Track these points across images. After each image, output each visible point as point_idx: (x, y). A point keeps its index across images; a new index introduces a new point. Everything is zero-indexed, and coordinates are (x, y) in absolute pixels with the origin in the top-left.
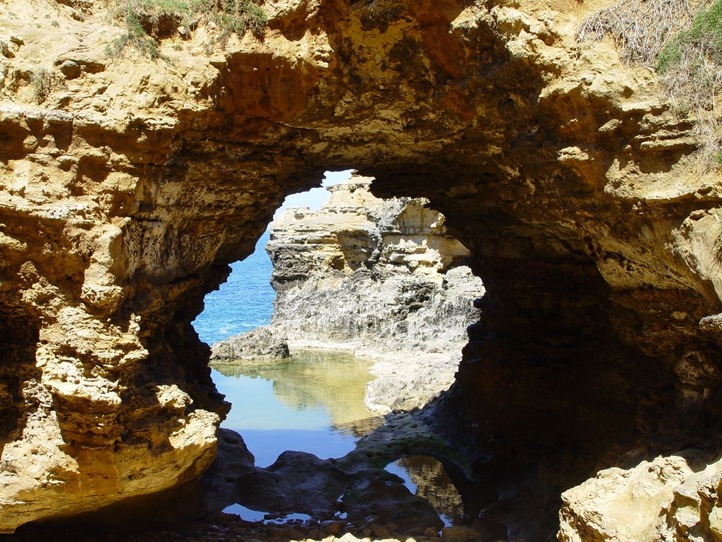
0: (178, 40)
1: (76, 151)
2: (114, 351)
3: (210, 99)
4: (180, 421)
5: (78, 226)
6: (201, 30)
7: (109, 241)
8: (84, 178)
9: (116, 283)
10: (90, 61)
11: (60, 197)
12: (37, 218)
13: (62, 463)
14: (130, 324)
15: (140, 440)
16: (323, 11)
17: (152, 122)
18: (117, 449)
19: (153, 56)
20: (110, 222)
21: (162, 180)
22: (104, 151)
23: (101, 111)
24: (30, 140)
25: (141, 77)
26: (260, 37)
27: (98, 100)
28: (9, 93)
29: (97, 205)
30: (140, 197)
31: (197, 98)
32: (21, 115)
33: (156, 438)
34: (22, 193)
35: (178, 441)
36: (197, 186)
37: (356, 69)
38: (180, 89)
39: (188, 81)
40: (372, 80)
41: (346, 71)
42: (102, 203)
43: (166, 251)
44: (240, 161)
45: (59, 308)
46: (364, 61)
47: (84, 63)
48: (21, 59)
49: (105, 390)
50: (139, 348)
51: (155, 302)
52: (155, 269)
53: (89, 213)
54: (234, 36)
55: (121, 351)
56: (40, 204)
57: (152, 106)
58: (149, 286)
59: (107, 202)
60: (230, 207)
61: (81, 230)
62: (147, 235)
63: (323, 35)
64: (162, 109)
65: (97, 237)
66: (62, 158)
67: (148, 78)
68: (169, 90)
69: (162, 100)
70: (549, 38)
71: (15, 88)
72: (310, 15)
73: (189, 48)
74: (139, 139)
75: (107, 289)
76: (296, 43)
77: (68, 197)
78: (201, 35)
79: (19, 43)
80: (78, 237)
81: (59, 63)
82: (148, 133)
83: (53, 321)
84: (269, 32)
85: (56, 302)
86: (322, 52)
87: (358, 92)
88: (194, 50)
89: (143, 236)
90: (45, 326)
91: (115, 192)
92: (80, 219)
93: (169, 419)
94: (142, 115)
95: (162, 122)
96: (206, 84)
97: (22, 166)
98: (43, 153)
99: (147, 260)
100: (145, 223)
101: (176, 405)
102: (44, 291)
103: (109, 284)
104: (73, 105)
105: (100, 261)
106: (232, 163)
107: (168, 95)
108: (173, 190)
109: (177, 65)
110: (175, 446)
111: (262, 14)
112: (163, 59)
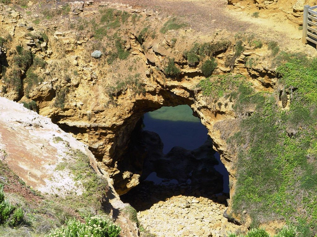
0: (123, 96)
1: (99, 131)
4: (129, 180)
5: (101, 148)
6: (128, 90)
7: (109, 150)
8: (101, 136)
9: (111, 158)
11: (96, 142)
12: (91, 147)
14: (115, 165)
16: (161, 92)
17: (117, 124)
19: (116, 106)
20: (109, 145)
22: (106, 131)
23: (105, 122)
25: (114, 114)
26: (145, 95)
27: (104, 120)
28: (81, 119)
29: (105, 142)
31: (128, 113)
32: (86, 126)
33: (123, 187)
34: (87, 142)
38: (124, 114)
39: (126, 110)
47: (99, 111)
48: (83, 110)
50: (117, 171)
52: (120, 144)
53: (104, 144)
54: (137, 94)
55: (113, 173)
57: (117, 120)
58: (119, 150)
59: (107, 141)
63: (161, 96)
64: (119, 120)
65: (106, 150)
66: (96, 133)
67: (116, 113)
68: (121, 115)
69: (119, 118)
70: (209, 123)
71: (83, 117)
72: (157, 92)
74: (115, 127)
75: (109, 161)
76: (154, 96)
78: (129, 93)
79: (82, 105)
80: (101, 151)
81: (93, 110)
82: (117, 126)
84: (147, 94)
86: (161, 100)
88: (127, 98)
92: (101, 147)
93: (126, 181)
94: (115, 123)
95: (120, 123)
96: (130, 109)
97: (86, 135)
98: (91, 133)
101: (128, 177)
104: (98, 121)
105: (107, 155)
107: (121, 117)
109: (122, 106)
110: (128, 187)
111: (144, 90)
112: (119, 105)
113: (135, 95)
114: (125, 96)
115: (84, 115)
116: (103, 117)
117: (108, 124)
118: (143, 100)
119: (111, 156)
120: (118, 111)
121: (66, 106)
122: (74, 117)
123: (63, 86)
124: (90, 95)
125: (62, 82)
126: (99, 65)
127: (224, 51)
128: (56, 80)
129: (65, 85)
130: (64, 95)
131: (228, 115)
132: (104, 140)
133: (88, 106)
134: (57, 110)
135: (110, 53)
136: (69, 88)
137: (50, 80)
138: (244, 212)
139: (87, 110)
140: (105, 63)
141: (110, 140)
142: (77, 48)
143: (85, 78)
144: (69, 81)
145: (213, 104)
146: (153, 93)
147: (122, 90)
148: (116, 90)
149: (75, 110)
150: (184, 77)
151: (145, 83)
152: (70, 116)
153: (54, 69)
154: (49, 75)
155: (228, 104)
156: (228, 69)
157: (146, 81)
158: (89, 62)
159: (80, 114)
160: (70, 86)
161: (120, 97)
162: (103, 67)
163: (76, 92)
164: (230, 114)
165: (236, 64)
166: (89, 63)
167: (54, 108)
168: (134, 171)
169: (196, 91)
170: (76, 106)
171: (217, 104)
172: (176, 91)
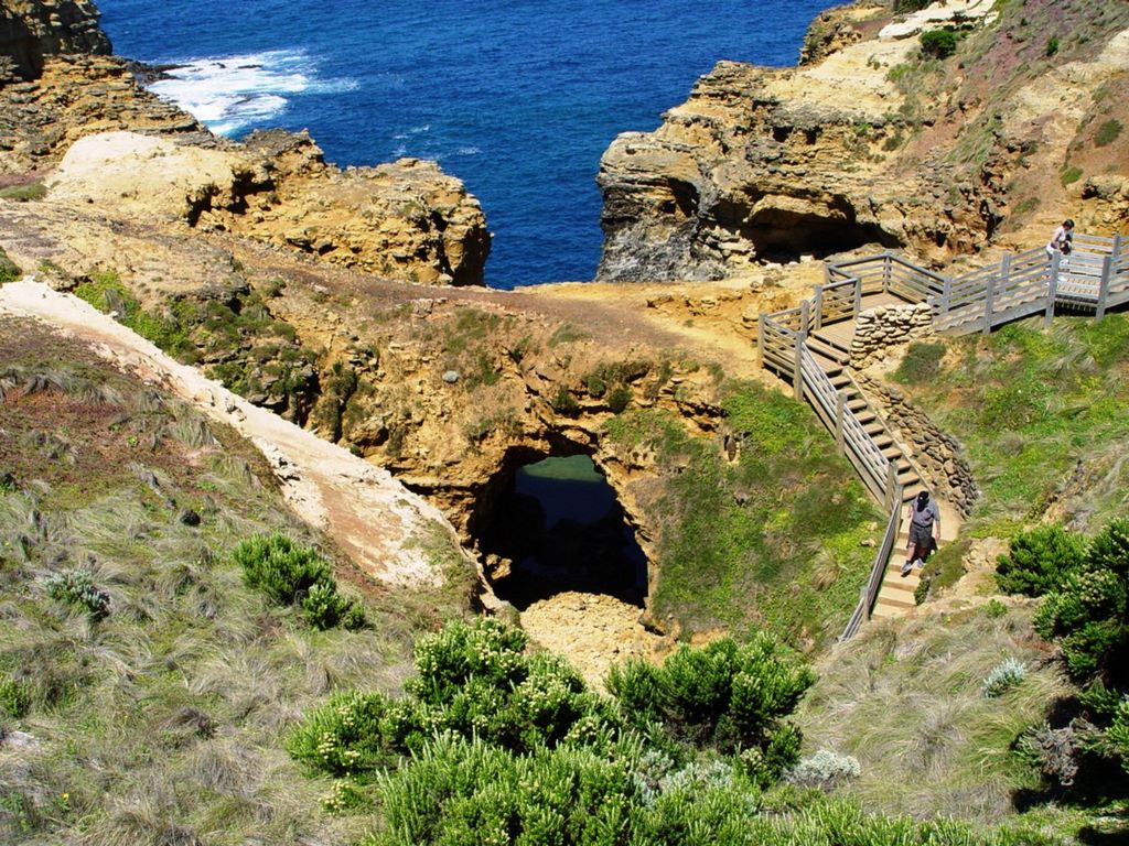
0: (489, 441)
1: (452, 493)
3: (502, 464)
6: (497, 434)
8: (456, 500)
10: (454, 460)
14: (475, 544)
17: (480, 481)
19: (478, 454)
20: (467, 513)
22: (462, 492)
23: (461, 480)
26: (522, 440)
27: (459, 476)
28: (426, 473)
29: (461, 509)
31: (497, 467)
32: (430, 483)
38: (490, 466)
39: (493, 461)
47: (452, 461)
48: (429, 460)
54: (511, 437)
57: (479, 476)
59: (464, 507)
63: (547, 442)
64: (483, 476)
66: (448, 495)
67: (477, 466)
68: (485, 469)
71: (428, 471)
72: (541, 436)
76: (537, 442)
78: (499, 436)
79: (428, 453)
81: (443, 461)
84: (525, 437)
86: (545, 447)
88: (495, 444)
91: (467, 504)
94: (476, 479)
95: (483, 481)
96: (500, 460)
104: (451, 478)
107: (485, 471)
109: (488, 454)
111: (522, 431)
113: (507, 439)
114: (492, 440)
116: (458, 471)
117: (466, 482)
118: (520, 447)
119: (469, 531)
120: (481, 463)
121: (403, 455)
122: (415, 470)
123: (400, 424)
124: (440, 438)
125: (399, 417)
126: (454, 392)
127: (643, 375)
128: (390, 415)
129: (403, 422)
130: (401, 438)
131: (647, 472)
132: (460, 506)
133: (436, 454)
134: (391, 459)
135: (471, 376)
136: (409, 427)
137: (381, 415)
138: (670, 616)
139: (434, 460)
140: (463, 391)
141: (469, 507)
142: (421, 368)
143: (433, 412)
144: (408, 416)
145: (626, 454)
146: (535, 436)
148: (480, 431)
149: (416, 460)
150: (582, 413)
151: (523, 421)
152: (409, 469)
153: (388, 398)
154: (379, 406)
155: (648, 454)
156: (649, 402)
157: (525, 418)
158: (440, 388)
159: (424, 467)
160: (411, 423)
161: (484, 442)
162: (460, 395)
163: (418, 433)
164: (651, 469)
165: (660, 395)
166: (438, 391)
167: (386, 457)
168: (502, 555)
169: (600, 434)
170: (418, 454)
171: (631, 454)
172: (570, 434)
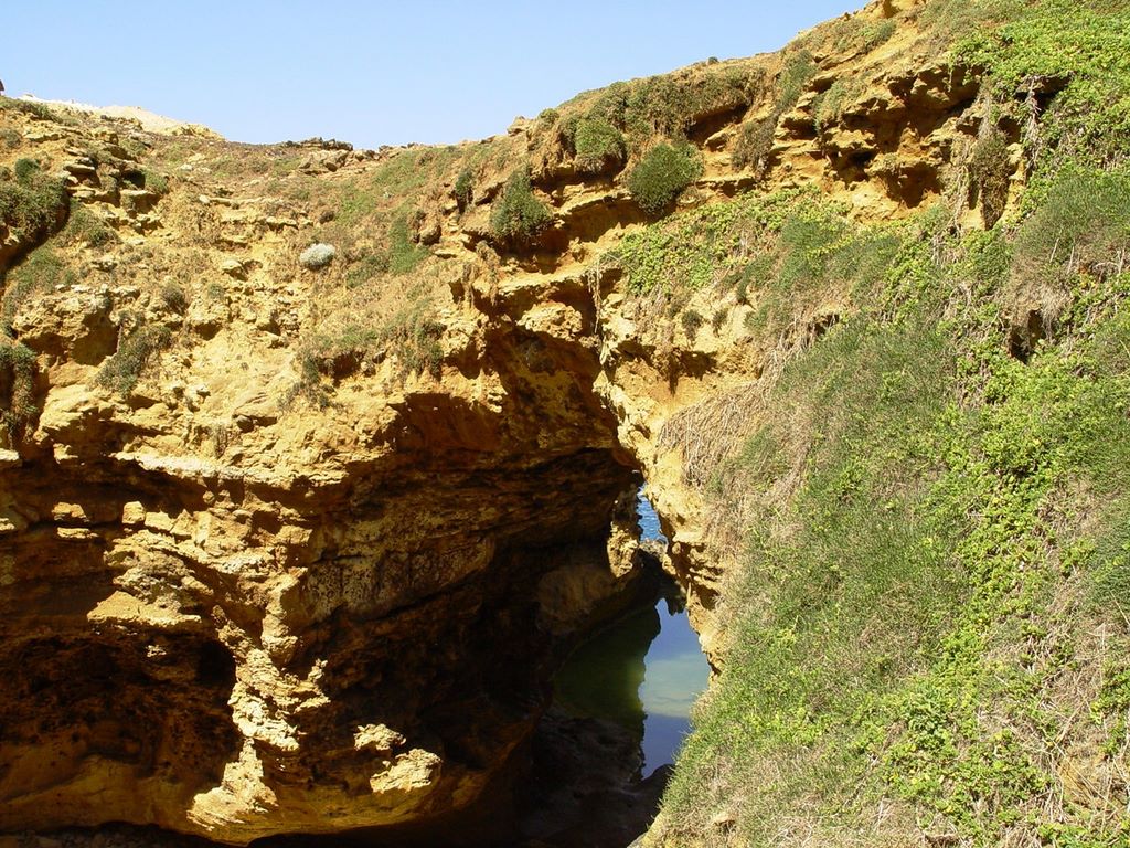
0: (360, 380)
1: (249, 506)
2: (288, 699)
3: (386, 444)
4: (384, 762)
5: (251, 579)
6: (387, 362)
7: (280, 594)
8: (260, 530)
9: (290, 634)
10: (260, 416)
11: (236, 551)
12: (215, 570)
13: (262, 795)
14: (311, 670)
15: (334, 781)
16: (491, 351)
17: (317, 478)
18: (310, 788)
19: (322, 407)
20: (287, 572)
21: (354, 522)
22: (274, 506)
23: (269, 467)
24: (208, 495)
25: (304, 434)
26: (438, 376)
27: (267, 457)
28: (192, 447)
29: (272, 557)
30: (321, 544)
31: (369, 446)
32: (198, 473)
33: (353, 780)
34: (202, 545)
35: (379, 785)
36: (418, 510)
37: (542, 407)
38: (347, 441)
39: (359, 429)
40: (561, 417)
41: (529, 410)
42: (278, 554)
43: (378, 584)
44: (457, 487)
45: (247, 650)
46: (547, 400)
47: (255, 418)
48: (204, 413)
49: (283, 734)
50: (318, 696)
51: (356, 641)
52: (361, 605)
53: (264, 565)
54: (413, 372)
55: (296, 700)
56: (217, 557)
57: (317, 461)
58: (351, 625)
59: (282, 554)
60: (471, 524)
61: (254, 584)
62: (346, 573)
63: (495, 376)
64: (327, 464)
65: (270, 589)
66: (238, 512)
67: (313, 433)
68: (334, 444)
69: (327, 456)
70: (646, 433)
71: (198, 442)
72: (480, 355)
73: (370, 387)
74: (307, 495)
75: (279, 641)
76: (472, 381)
77: (245, 548)
78: (386, 370)
79: (204, 395)
80: (251, 590)
81: (235, 416)
82: (314, 488)
83: (244, 661)
84: (447, 369)
85: (244, 644)
86: (495, 395)
87: (552, 429)
88: (374, 389)
89: (341, 574)
90: (239, 665)
91: (288, 544)
92: (253, 573)
93: (370, 760)
94: (306, 472)
95: (327, 478)
96: (379, 430)
97: (204, 517)
98: (220, 508)
99: (348, 598)
100: (343, 561)
101: (379, 747)
102: (232, 633)
103: (283, 636)
104: (245, 461)
105: (273, 612)
106: (446, 489)
107: (334, 450)
108: (370, 528)
109: (350, 411)
110: (375, 789)
111: (438, 350)
112: (334, 406)
113: (403, 377)
114: (369, 380)
115: (202, 431)
116: (265, 444)
117: (281, 476)
118: (432, 398)
120: (324, 425)
121: (141, 389)
122: (168, 437)
123: (152, 320)
124: (245, 367)
125: (153, 304)
126: (318, 288)
128: (130, 294)
129: (160, 317)
130: (147, 350)
131: (726, 374)
132: (270, 549)
133: (226, 401)
134: (106, 400)
135: (364, 256)
136: (175, 334)
137: (104, 287)
139: (216, 415)
140: (338, 285)
141: (294, 555)
142: (260, 238)
143: (250, 316)
145: (664, 322)
146: (466, 363)
147: (361, 355)
148: (335, 347)
149: (172, 407)
150: (565, 248)
151: (443, 322)
152: (153, 433)
153: (139, 260)
154: (108, 270)
155: (730, 313)
156: (746, 173)
157: (448, 312)
158: (289, 279)
159: (190, 428)
160: (181, 324)
161: (348, 383)
162: (328, 294)
163: (196, 352)
164: (736, 366)
165: (778, 144)
166: (284, 284)
167: (100, 391)
169: (595, 275)
170: (179, 392)
171: (678, 319)
172: (537, 318)
